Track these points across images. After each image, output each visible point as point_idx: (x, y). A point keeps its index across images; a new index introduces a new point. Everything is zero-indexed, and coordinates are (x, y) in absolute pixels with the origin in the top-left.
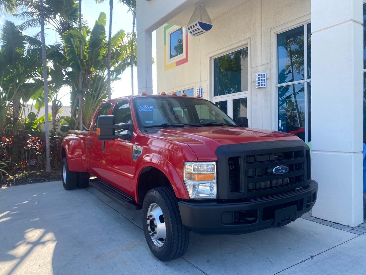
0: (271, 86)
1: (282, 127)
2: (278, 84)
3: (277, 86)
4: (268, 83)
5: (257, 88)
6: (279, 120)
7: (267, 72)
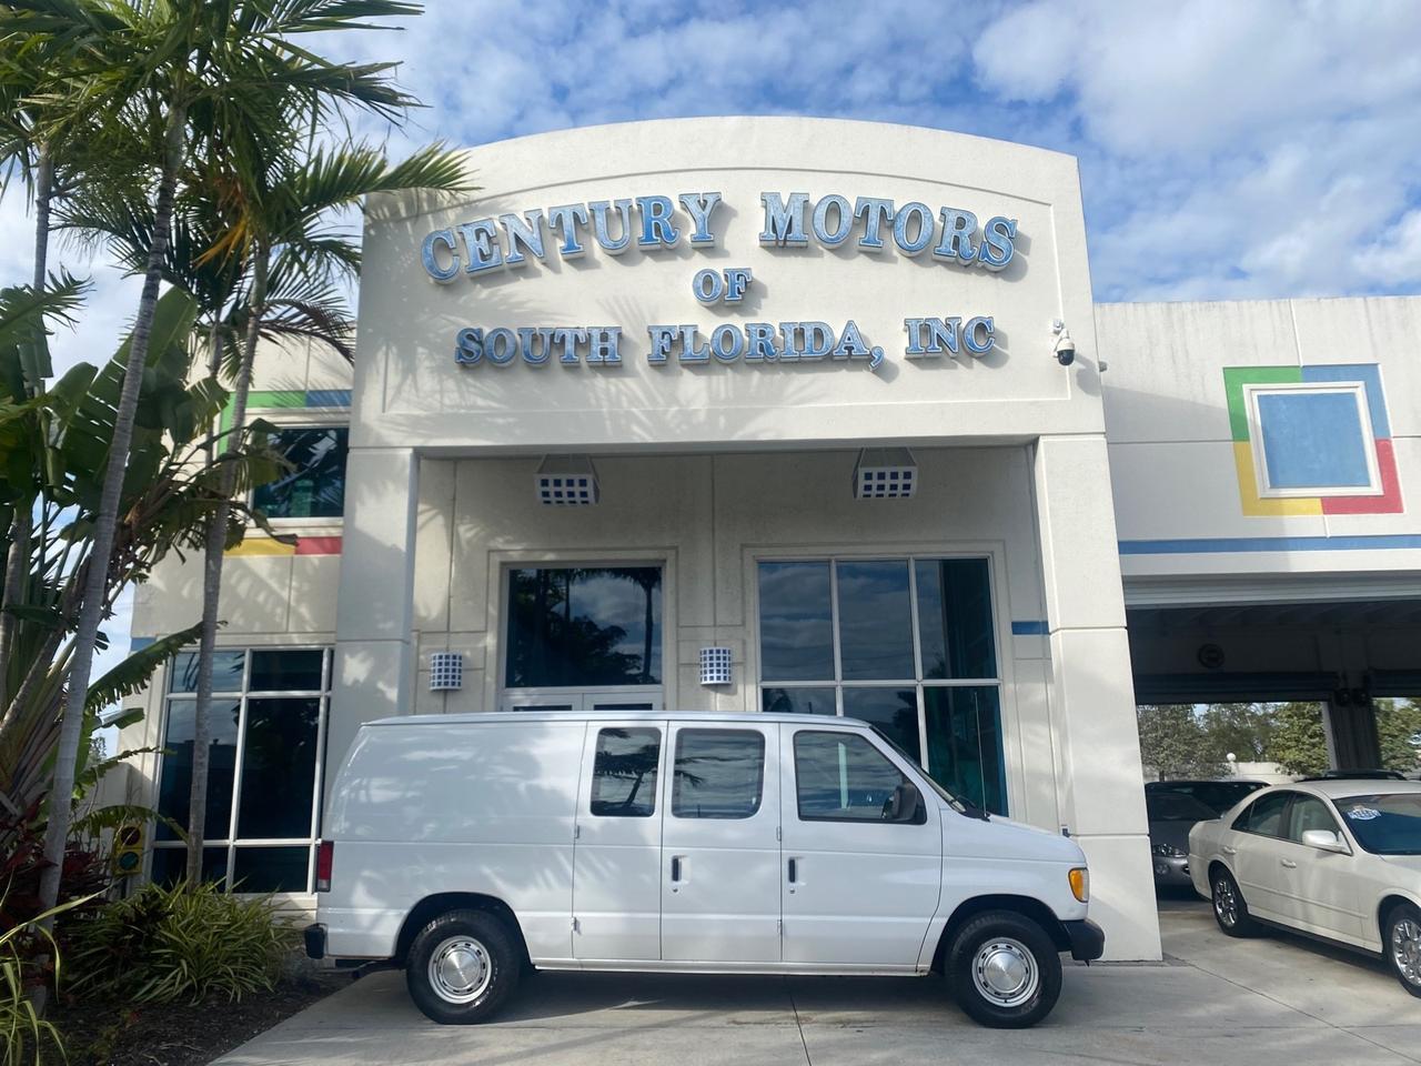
0: (745, 684)
2: (763, 680)
3: (760, 685)
4: (736, 673)
5: (702, 685)
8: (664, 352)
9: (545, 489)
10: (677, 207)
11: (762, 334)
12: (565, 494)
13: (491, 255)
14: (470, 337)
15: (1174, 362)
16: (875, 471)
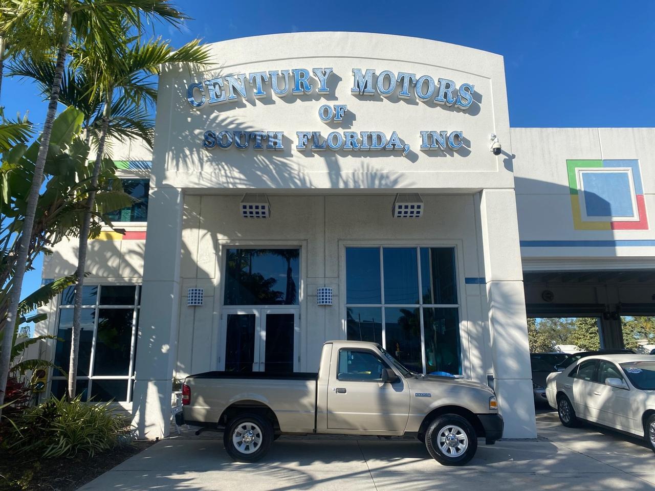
0: (339, 305)
2: (347, 304)
4: (335, 301)
5: (318, 305)
8: (304, 145)
9: (245, 210)
10: (311, 74)
11: (352, 137)
12: (254, 213)
13: (221, 95)
14: (210, 135)
15: (543, 156)
16: (403, 205)
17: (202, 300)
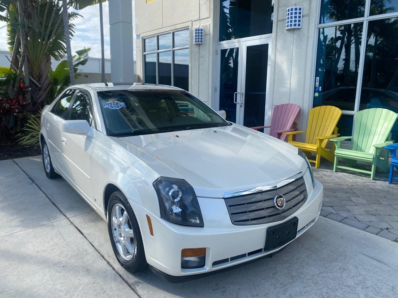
0: (309, 27)
1: (320, 87)
2: (320, 24)
3: (318, 26)
4: (304, 21)
5: (286, 30)
6: (317, 78)
7: (305, 6)
17: (201, 39)
